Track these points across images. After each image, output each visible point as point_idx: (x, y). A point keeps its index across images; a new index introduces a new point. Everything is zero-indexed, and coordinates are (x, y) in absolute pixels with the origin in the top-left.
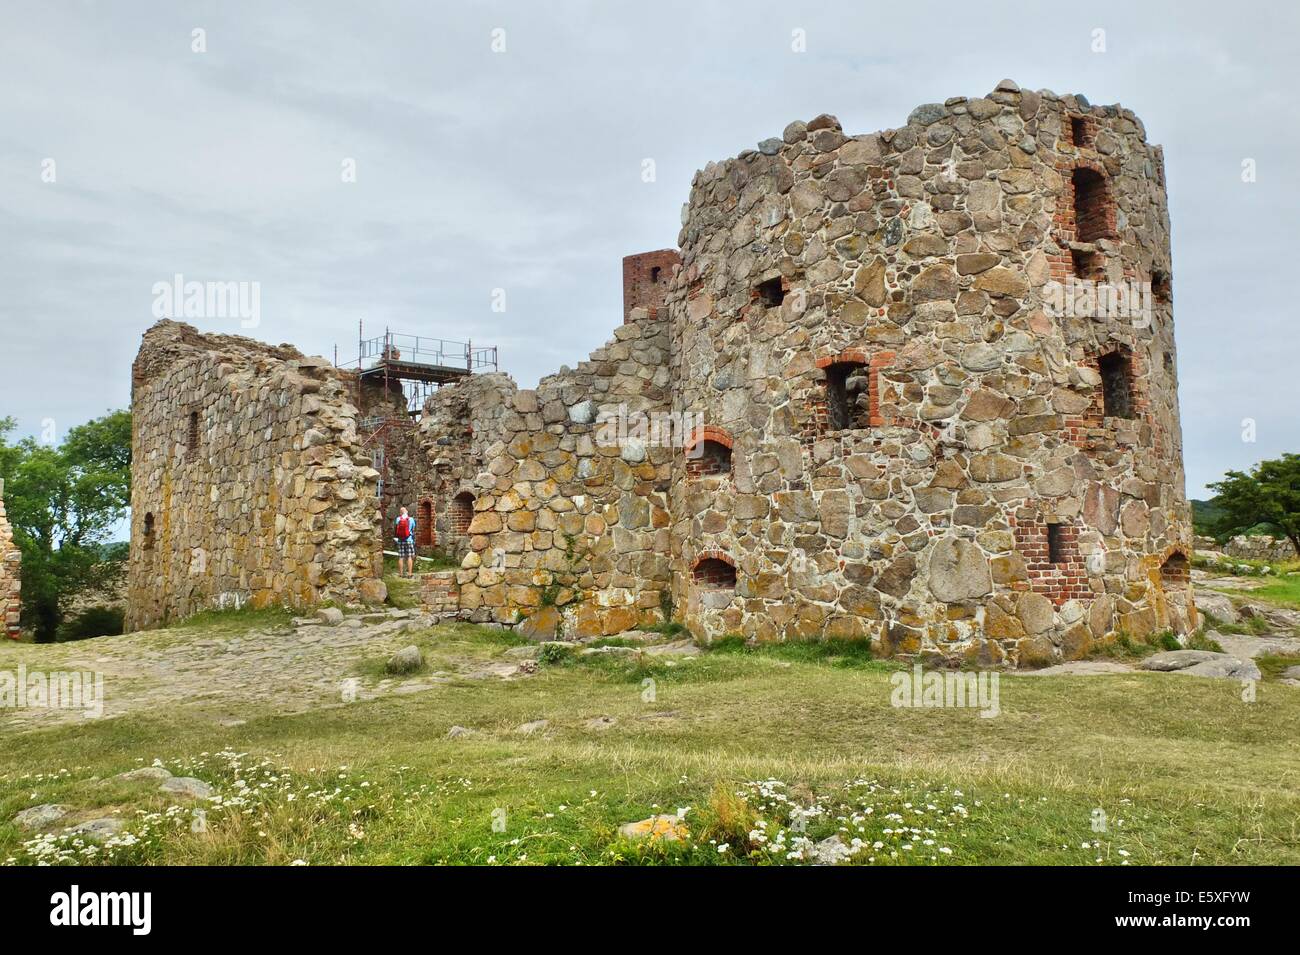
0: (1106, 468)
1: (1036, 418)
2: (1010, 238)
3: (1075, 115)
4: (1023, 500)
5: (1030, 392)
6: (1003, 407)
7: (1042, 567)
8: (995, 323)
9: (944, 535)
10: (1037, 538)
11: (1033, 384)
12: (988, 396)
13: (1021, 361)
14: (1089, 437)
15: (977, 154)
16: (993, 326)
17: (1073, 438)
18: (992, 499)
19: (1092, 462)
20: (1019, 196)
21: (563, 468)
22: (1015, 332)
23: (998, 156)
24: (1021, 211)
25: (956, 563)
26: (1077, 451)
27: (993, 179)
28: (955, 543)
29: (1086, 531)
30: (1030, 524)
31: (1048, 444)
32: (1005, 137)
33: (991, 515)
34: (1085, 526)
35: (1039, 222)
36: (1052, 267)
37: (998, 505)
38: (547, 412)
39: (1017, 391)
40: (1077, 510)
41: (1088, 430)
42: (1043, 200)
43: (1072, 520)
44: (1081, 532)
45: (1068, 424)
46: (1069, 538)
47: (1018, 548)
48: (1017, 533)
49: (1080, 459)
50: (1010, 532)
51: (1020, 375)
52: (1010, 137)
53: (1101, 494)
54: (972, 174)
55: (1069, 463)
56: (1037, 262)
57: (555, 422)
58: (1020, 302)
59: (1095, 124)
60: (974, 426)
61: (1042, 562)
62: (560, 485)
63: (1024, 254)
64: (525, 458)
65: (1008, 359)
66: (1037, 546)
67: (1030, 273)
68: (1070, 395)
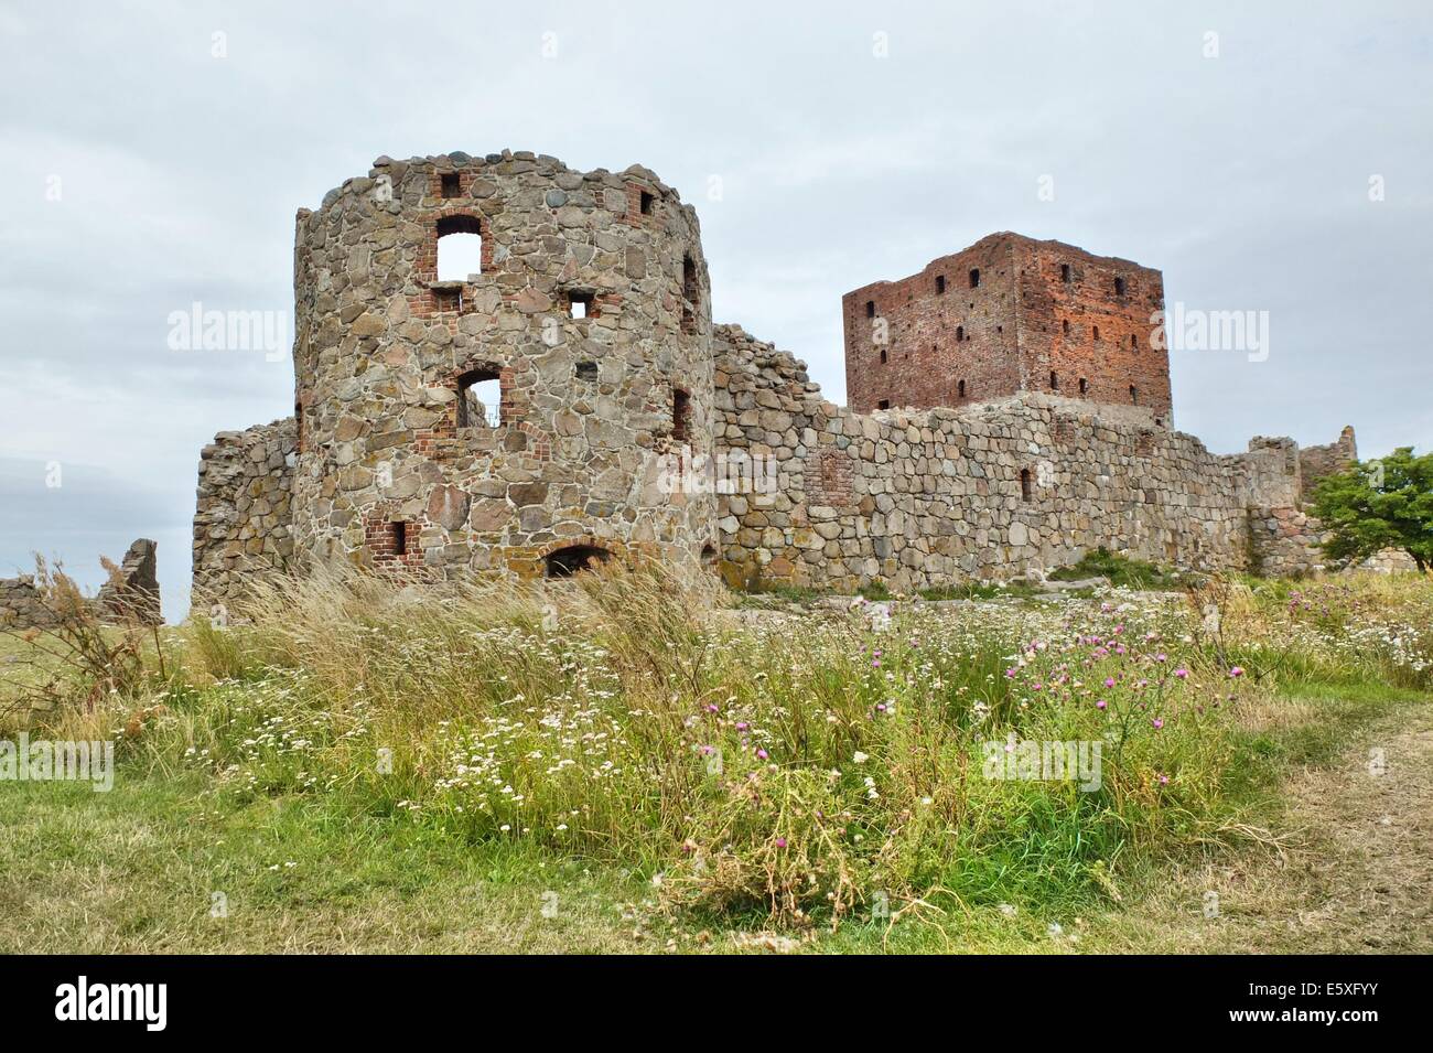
0: (455, 472)
1: (390, 435)
2: (375, 288)
3: (445, 172)
4: (374, 504)
5: (384, 413)
6: (361, 429)
7: (385, 558)
8: (361, 359)
9: (324, 536)
10: (384, 536)
11: (387, 407)
12: (351, 421)
13: (377, 389)
14: (439, 447)
15: (356, 224)
16: (358, 363)
17: (423, 449)
18: (352, 504)
19: (442, 468)
20: (384, 252)
21: (281, 503)
22: (374, 366)
23: (369, 222)
24: (385, 264)
25: (329, 557)
26: (425, 460)
27: (365, 241)
28: (329, 541)
29: (428, 528)
30: (378, 523)
31: (399, 456)
32: (375, 205)
33: (351, 517)
34: (428, 523)
35: (399, 271)
36: (412, 307)
37: (356, 509)
38: (271, 461)
39: (373, 414)
40: (421, 509)
41: (437, 441)
42: (403, 252)
43: (415, 519)
44: (423, 529)
45: (418, 437)
46: (412, 533)
47: (367, 542)
48: (367, 531)
49: (429, 467)
50: (363, 530)
51: (375, 400)
52: (379, 205)
53: (447, 494)
54: (351, 241)
55: (416, 471)
56: (397, 306)
57: (277, 468)
58: (380, 340)
59: (472, 174)
60: (341, 446)
61: (385, 554)
62: (279, 517)
63: (387, 299)
64: (256, 497)
65: (366, 388)
66: (382, 541)
67: (390, 314)
68: (422, 413)
